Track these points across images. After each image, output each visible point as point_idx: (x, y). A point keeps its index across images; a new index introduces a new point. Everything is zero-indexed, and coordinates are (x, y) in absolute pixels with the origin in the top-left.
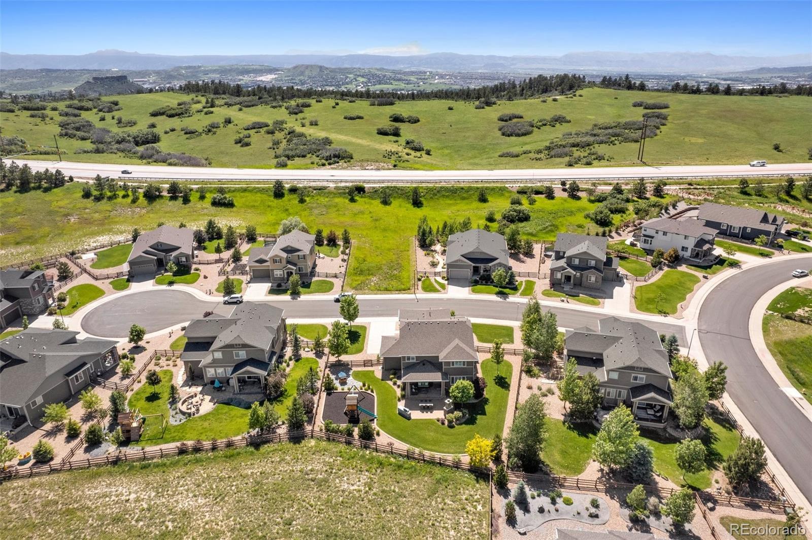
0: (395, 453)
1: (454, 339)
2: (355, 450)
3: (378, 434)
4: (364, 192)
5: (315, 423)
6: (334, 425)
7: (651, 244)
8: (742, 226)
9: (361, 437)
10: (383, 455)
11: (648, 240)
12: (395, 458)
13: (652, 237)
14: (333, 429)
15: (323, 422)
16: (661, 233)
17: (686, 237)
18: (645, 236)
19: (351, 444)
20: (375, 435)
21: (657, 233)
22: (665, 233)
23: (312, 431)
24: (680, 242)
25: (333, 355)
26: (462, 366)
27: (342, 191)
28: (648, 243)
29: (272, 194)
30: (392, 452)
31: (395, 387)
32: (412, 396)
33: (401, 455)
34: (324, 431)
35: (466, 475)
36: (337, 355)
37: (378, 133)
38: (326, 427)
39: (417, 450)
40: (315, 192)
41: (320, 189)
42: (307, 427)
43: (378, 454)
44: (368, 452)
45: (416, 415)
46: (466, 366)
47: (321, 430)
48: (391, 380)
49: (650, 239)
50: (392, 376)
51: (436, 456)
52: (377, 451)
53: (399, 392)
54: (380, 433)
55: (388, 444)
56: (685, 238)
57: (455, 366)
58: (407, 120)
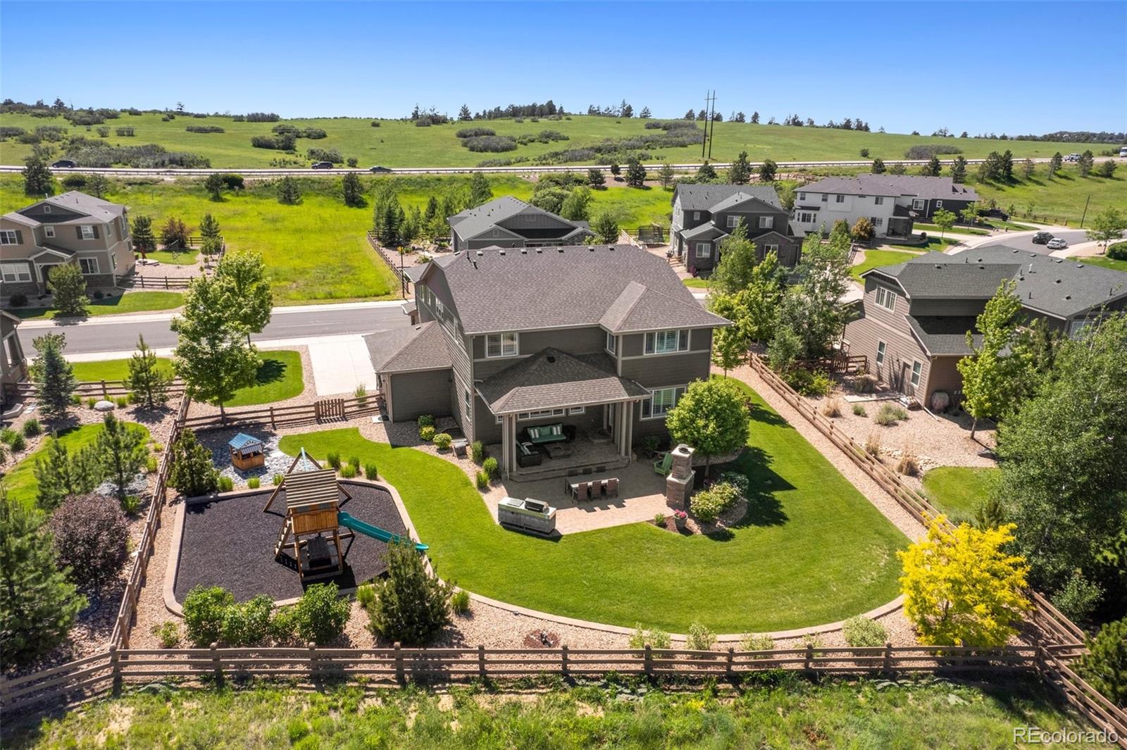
0: (583, 675)
1: (628, 283)
2: (376, 703)
3: (464, 610)
4: (242, 187)
5: (133, 621)
6: (239, 610)
7: (814, 221)
8: (929, 198)
9: (384, 637)
10: (529, 699)
11: (809, 215)
12: (597, 700)
13: (817, 209)
14: (236, 623)
15: (178, 608)
16: (832, 199)
17: (878, 200)
18: (803, 208)
19: (344, 677)
20: (452, 616)
21: (825, 200)
22: (840, 198)
23: (118, 659)
24: (868, 209)
25: (202, 397)
26: (677, 351)
27: (193, 186)
28: (809, 221)
29: (22, 189)
30: (565, 673)
31: (451, 458)
32: (524, 471)
33: (614, 679)
34: (187, 645)
35: (952, 699)
36: (216, 398)
37: (254, 146)
38: (195, 624)
39: (679, 642)
40: (129, 188)
41: (141, 184)
42: (88, 646)
43: (503, 699)
44: (446, 702)
45: (571, 521)
46: (688, 351)
47: (170, 644)
48: (428, 441)
49: (812, 213)
50: (426, 430)
51: (780, 645)
52: (491, 688)
53: (470, 470)
54: (472, 606)
55: (528, 640)
56: (877, 203)
57: (656, 353)
58: (304, 134)
